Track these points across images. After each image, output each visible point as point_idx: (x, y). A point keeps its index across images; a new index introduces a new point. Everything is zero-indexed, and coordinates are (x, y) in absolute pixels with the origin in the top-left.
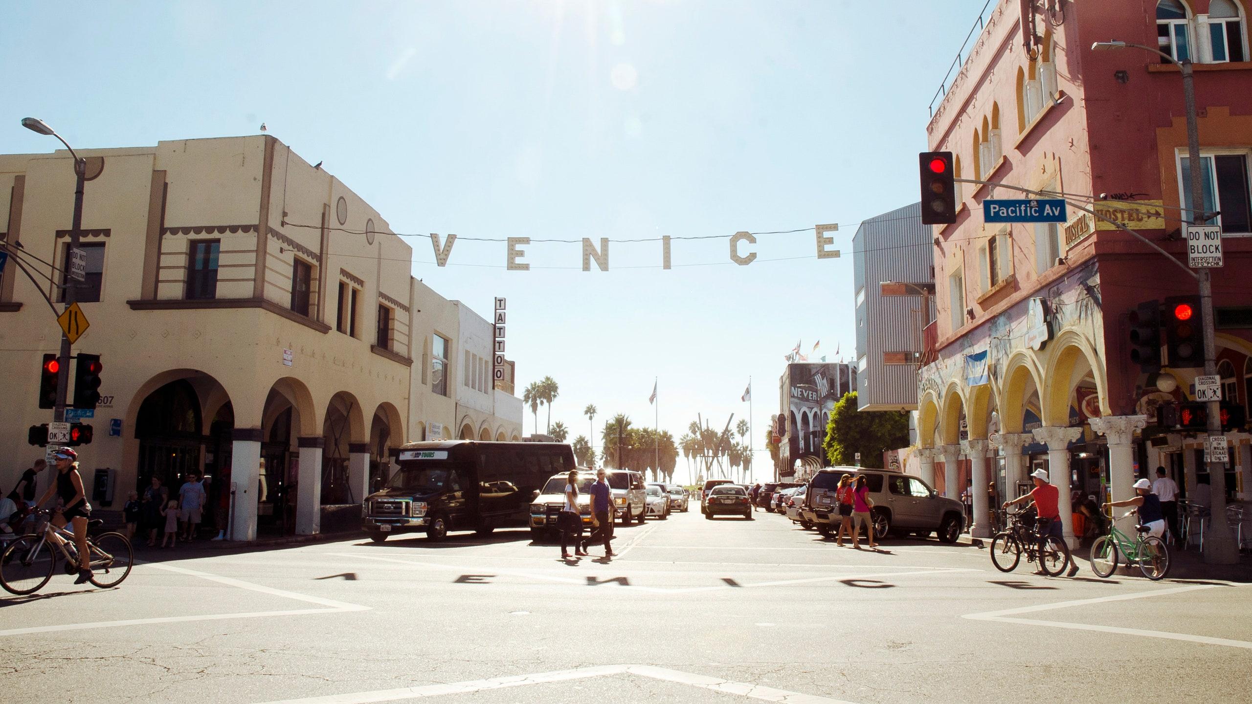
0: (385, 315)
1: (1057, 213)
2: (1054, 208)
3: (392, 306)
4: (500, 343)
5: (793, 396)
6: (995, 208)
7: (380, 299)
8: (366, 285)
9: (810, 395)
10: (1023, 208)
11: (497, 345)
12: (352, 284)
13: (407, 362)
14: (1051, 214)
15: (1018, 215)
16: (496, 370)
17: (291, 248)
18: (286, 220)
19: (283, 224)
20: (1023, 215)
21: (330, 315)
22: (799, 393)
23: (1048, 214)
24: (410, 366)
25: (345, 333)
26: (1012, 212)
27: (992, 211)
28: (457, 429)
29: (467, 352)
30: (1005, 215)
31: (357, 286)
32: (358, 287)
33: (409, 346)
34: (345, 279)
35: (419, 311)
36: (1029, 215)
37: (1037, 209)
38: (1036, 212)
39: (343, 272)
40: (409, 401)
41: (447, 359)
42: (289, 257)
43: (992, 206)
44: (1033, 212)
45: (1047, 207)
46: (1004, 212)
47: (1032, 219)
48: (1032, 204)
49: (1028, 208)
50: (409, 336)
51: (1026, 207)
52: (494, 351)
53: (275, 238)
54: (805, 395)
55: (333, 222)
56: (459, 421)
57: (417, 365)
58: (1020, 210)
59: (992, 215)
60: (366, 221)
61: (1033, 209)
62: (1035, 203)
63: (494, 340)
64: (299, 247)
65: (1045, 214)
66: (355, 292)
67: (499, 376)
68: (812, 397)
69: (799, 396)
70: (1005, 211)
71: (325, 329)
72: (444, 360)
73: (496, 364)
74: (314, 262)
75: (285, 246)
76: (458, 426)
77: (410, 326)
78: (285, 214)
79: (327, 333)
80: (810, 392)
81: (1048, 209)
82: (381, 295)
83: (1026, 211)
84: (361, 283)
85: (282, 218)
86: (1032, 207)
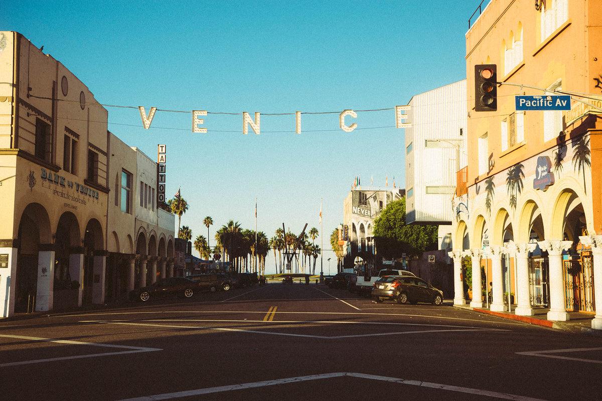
0: (92, 158)
1: (564, 105)
2: (562, 101)
3: (97, 152)
4: (162, 176)
5: (354, 213)
6: (523, 101)
7: (89, 147)
8: (81, 137)
9: (366, 212)
10: (541, 101)
11: (160, 178)
12: (72, 137)
13: (106, 190)
14: (561, 105)
15: (538, 105)
16: (159, 195)
17: (34, 113)
18: (31, 93)
19: (28, 96)
20: (542, 105)
21: (59, 160)
22: (358, 211)
23: (558, 105)
24: (108, 193)
25: (68, 171)
26: (534, 103)
27: (521, 103)
28: (136, 236)
29: (142, 183)
30: (530, 105)
31: (74, 138)
32: (76, 139)
33: (107, 179)
34: (67, 134)
35: (113, 155)
36: (545, 105)
37: (551, 102)
38: (550, 103)
39: (67, 129)
40: (107, 218)
41: (129, 188)
42: (33, 119)
43: (521, 100)
44: (548, 104)
45: (558, 100)
46: (528, 104)
47: (547, 108)
48: (548, 99)
49: (545, 101)
50: (107, 173)
51: (544, 100)
52: (158, 182)
53: (24, 106)
54: (363, 212)
55: (60, 95)
56: (137, 231)
57: (112, 193)
58: (540, 103)
59: (521, 105)
60: (80, 93)
61: (548, 102)
62: (550, 98)
63: (158, 175)
64: (39, 112)
65: (556, 105)
66: (74, 142)
67: (161, 199)
68: (367, 213)
69: (358, 213)
70: (530, 103)
71: (56, 169)
72: (127, 189)
73: (159, 191)
74: (49, 122)
75: (30, 111)
76: (136, 234)
77: (108, 166)
78: (30, 89)
79: (58, 172)
80: (366, 210)
81: (558, 102)
82: (90, 144)
83: (543, 103)
84: (77, 136)
85: (27, 91)
86: (548, 101)
